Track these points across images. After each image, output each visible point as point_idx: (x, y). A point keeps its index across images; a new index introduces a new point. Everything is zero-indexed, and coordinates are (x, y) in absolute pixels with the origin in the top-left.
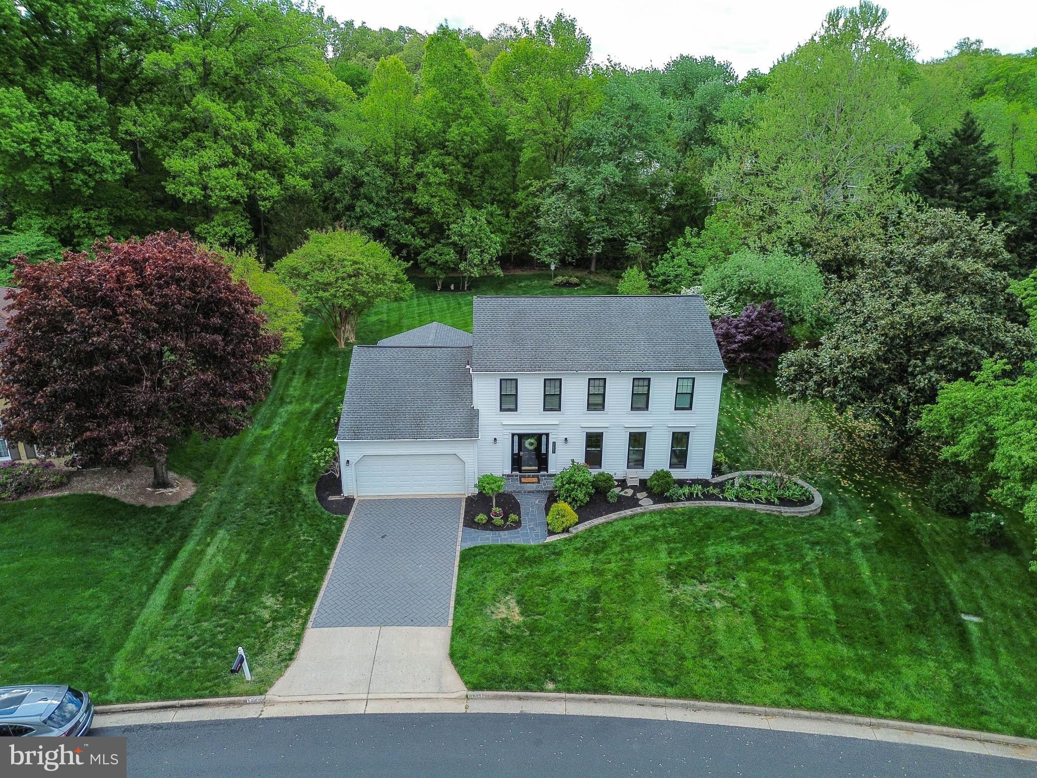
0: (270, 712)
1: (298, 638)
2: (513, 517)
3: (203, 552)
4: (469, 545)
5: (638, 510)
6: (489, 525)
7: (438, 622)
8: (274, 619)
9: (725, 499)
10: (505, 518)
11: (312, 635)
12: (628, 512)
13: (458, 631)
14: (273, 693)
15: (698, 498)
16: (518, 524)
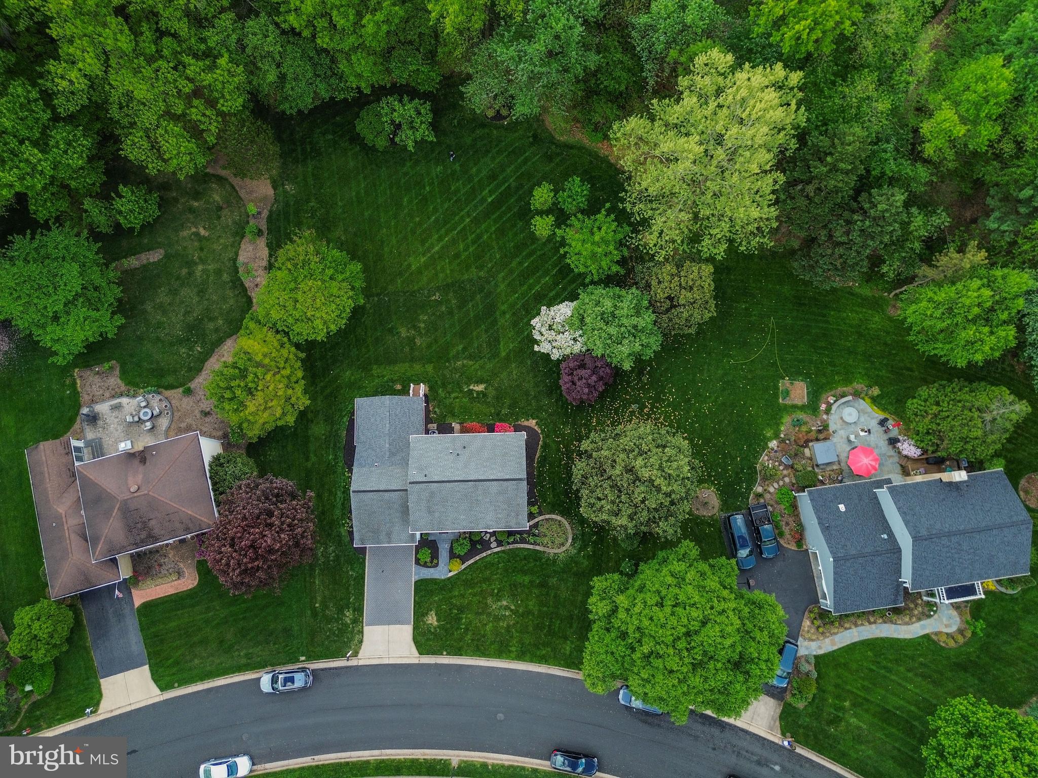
0: (361, 663)
1: (361, 632)
2: (435, 561)
3: (314, 583)
4: (417, 578)
5: (489, 552)
6: (425, 565)
7: (409, 623)
8: (352, 623)
9: (528, 543)
10: (431, 562)
11: (366, 629)
12: (484, 554)
13: (414, 629)
14: (360, 656)
15: (517, 543)
16: (437, 565)
